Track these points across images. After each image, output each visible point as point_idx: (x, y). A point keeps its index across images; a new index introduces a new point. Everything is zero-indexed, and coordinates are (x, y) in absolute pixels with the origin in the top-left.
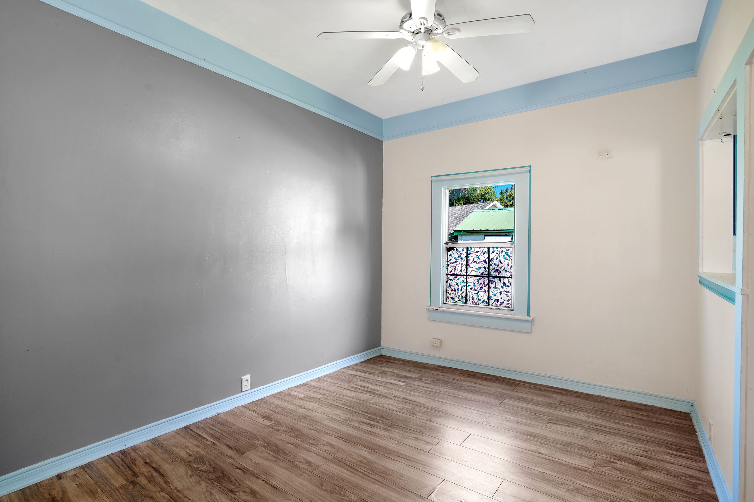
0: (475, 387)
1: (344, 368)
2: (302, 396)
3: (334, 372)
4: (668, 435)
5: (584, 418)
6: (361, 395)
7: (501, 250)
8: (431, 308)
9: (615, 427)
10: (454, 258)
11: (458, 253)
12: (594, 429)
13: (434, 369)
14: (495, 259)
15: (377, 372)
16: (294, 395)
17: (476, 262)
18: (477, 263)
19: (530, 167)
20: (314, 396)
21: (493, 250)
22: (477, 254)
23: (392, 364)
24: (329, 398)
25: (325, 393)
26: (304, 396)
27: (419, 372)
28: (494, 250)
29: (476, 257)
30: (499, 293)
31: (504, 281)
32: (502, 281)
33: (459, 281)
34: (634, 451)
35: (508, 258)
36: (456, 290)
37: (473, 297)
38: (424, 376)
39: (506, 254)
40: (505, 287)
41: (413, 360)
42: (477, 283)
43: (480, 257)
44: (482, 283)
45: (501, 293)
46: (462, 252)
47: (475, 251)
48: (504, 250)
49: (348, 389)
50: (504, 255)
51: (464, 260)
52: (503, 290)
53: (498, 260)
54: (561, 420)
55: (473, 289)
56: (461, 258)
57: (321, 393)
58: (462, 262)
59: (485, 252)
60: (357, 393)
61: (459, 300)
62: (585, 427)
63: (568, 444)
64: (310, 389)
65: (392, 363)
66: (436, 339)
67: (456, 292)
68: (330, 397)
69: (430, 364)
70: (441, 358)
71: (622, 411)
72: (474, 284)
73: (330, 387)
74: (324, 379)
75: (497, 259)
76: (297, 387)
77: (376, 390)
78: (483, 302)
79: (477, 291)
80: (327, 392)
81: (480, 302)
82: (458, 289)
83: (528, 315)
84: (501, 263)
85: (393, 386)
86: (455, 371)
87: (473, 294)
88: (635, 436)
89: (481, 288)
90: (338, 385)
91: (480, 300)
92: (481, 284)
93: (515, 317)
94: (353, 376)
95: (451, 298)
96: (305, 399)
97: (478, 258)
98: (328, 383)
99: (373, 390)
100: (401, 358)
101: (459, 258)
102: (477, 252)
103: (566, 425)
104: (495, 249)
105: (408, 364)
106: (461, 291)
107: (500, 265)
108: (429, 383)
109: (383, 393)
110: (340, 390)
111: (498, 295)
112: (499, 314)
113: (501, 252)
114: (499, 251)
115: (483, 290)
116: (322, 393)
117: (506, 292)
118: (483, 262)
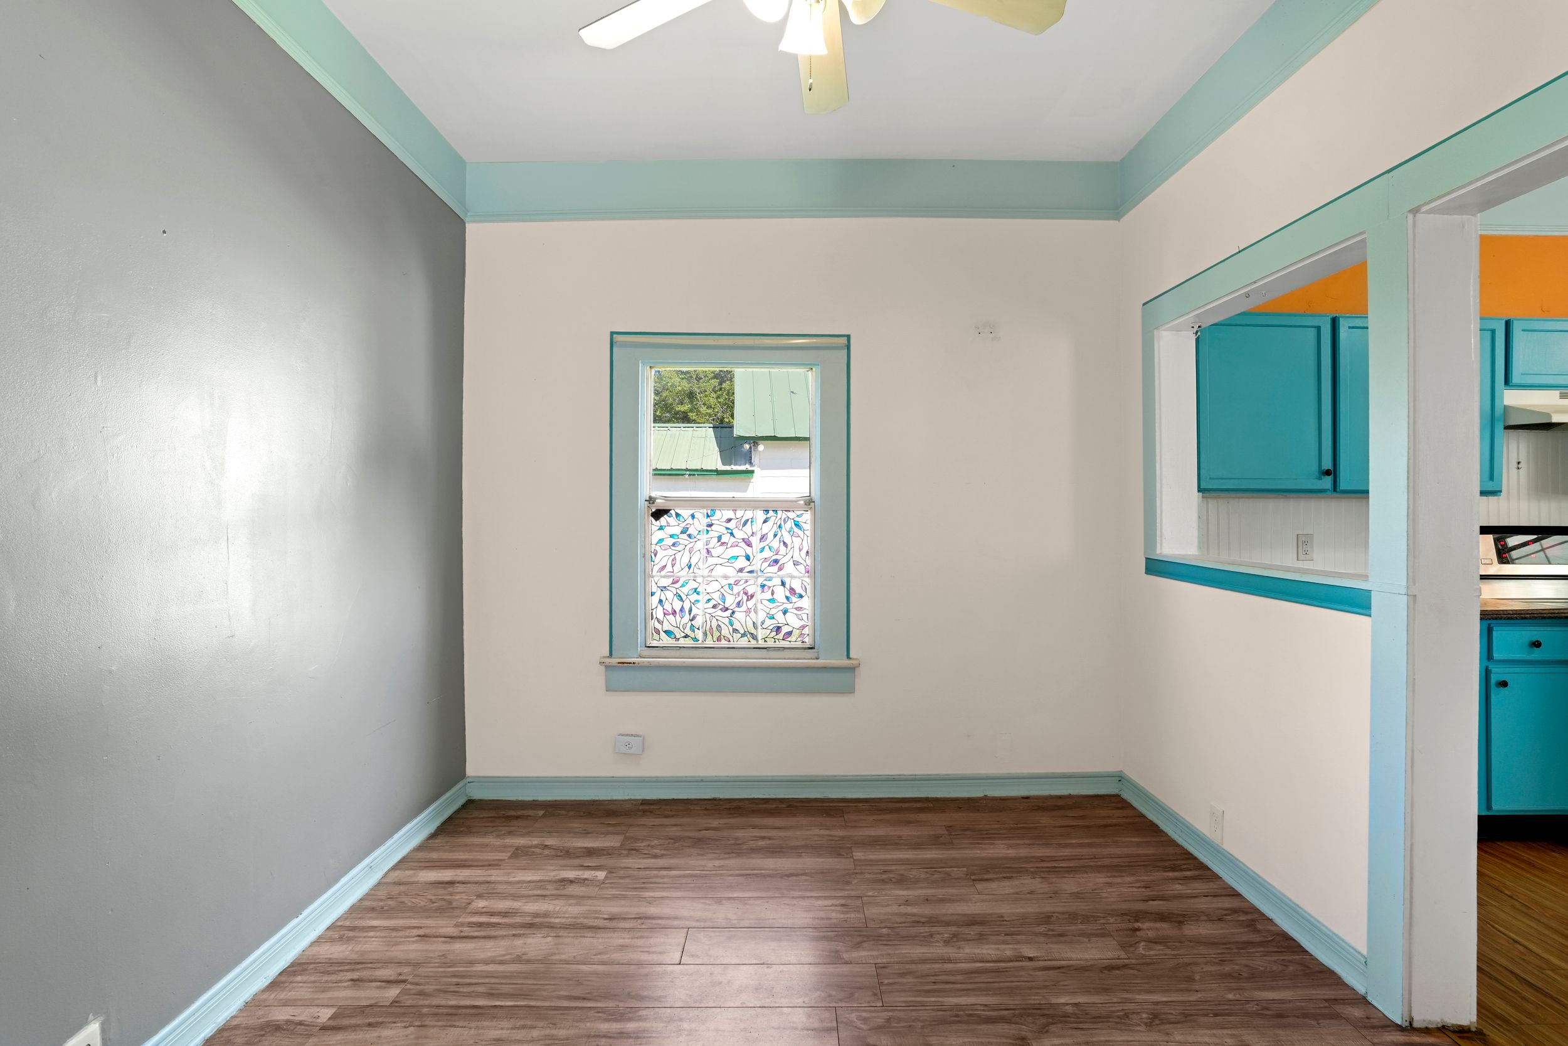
0: (770, 838)
1: (394, 868)
2: (325, 1015)
3: (372, 890)
4: (1138, 845)
5: (1012, 852)
6: (518, 942)
7: (784, 516)
8: (614, 661)
9: (1066, 854)
10: (671, 536)
11: (680, 522)
12: (1048, 869)
13: (640, 813)
14: (771, 536)
15: (504, 856)
16: (288, 1022)
17: (725, 543)
18: (729, 546)
19: (848, 337)
20: (369, 998)
21: (765, 517)
22: (728, 525)
23: (520, 823)
24: (429, 988)
25: (400, 974)
26: (330, 1012)
27: (610, 829)
28: (769, 516)
29: (725, 531)
30: (781, 612)
31: (793, 586)
32: (787, 586)
33: (685, 590)
34: (1134, 893)
35: (800, 533)
36: (678, 611)
37: (720, 626)
38: (632, 838)
39: (795, 525)
40: (794, 599)
41: (573, 798)
42: (731, 592)
43: (735, 532)
44: (742, 592)
45: (785, 612)
46: (690, 520)
47: (724, 519)
48: (791, 515)
49: (462, 934)
50: (791, 528)
51: (695, 540)
52: (789, 606)
53: (778, 537)
54: (987, 869)
55: (721, 607)
56: (690, 536)
57: (384, 978)
58: (691, 545)
59: (748, 520)
60: (503, 943)
61: (686, 636)
62: (1032, 870)
63: (1047, 918)
64: (334, 977)
65: (518, 817)
66: (628, 735)
67: (678, 616)
68: (428, 983)
69: (616, 800)
70: (644, 781)
71: (1044, 819)
72: (723, 594)
73: (401, 947)
74: (357, 923)
75: (775, 536)
76: (274, 985)
77: (546, 915)
78: (743, 635)
79: (730, 612)
80: (406, 970)
81: (737, 636)
82: (682, 610)
83: (848, 657)
84: (785, 544)
85: (583, 889)
86: (692, 807)
87: (718, 618)
88: (1107, 862)
89: (739, 604)
90: (421, 932)
91: (737, 630)
92: (738, 594)
93: (821, 662)
94: (445, 888)
95: (665, 632)
96: (346, 1022)
97: (732, 534)
98: (383, 934)
99: (536, 915)
100: (531, 799)
101: (685, 536)
102: (729, 520)
103: (1005, 878)
104: (771, 513)
105: (563, 812)
106: (690, 614)
107: (783, 549)
108: (662, 856)
109: (575, 918)
110: (438, 947)
111: (780, 618)
112: (785, 659)
113: (784, 520)
114: (779, 517)
115: (744, 608)
116: (391, 978)
117: (796, 609)
118: (743, 544)
